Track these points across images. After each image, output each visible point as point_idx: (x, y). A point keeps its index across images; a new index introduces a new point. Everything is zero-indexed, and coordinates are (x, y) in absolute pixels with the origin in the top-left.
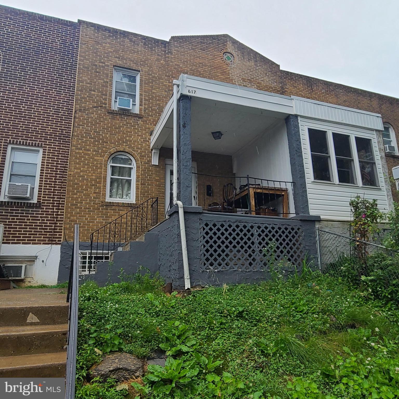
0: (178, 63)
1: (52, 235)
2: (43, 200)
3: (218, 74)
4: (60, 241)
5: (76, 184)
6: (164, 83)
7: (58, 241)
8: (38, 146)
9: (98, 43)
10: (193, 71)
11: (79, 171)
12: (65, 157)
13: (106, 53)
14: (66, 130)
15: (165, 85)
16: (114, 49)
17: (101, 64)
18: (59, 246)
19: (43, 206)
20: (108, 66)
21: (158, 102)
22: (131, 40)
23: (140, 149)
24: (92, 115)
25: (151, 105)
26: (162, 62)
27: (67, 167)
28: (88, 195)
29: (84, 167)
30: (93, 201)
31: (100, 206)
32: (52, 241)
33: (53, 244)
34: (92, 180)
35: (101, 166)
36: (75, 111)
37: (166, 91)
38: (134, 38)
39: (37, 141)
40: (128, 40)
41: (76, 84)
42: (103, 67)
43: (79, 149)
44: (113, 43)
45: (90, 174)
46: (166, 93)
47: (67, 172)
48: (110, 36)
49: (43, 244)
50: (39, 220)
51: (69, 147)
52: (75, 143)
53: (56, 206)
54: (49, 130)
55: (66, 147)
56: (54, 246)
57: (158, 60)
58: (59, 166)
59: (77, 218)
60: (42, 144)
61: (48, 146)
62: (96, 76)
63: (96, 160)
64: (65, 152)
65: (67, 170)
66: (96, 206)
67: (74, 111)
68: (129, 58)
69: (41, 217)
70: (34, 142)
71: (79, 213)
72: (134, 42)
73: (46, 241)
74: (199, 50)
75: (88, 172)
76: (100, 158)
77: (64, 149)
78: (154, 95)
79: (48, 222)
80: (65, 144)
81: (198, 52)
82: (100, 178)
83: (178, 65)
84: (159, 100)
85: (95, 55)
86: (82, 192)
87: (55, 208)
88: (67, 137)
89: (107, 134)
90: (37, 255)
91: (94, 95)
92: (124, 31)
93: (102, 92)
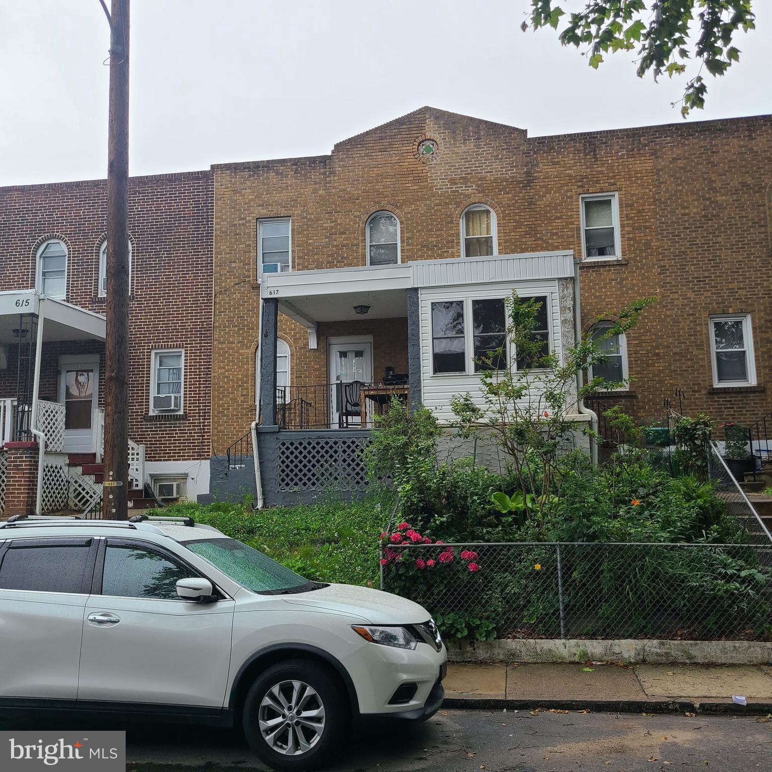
0: (343, 187)
1: (200, 449)
2: (189, 410)
3: (408, 185)
4: (209, 455)
5: (221, 387)
6: (325, 225)
7: (207, 455)
8: (180, 347)
9: (235, 192)
10: (368, 192)
11: (223, 370)
12: (207, 356)
13: (247, 204)
14: (207, 322)
15: (326, 228)
16: (255, 194)
17: (241, 222)
18: (209, 461)
19: (189, 417)
20: (250, 221)
21: (316, 257)
22: (277, 173)
23: (294, 329)
24: (234, 296)
25: (306, 264)
26: (320, 192)
27: (211, 368)
28: (234, 400)
29: (228, 365)
30: (241, 405)
31: (249, 411)
32: (201, 456)
33: (202, 459)
34: (238, 379)
35: (248, 361)
36: (215, 295)
37: (326, 237)
38: (281, 168)
39: (178, 341)
40: (274, 174)
41: (214, 258)
42: (243, 225)
43: (223, 343)
44: (254, 185)
45: (236, 373)
46: (327, 240)
47: (210, 374)
48: (250, 176)
49: (193, 459)
50: (187, 433)
51: (211, 343)
52: (217, 336)
53: (202, 416)
54: (189, 325)
55: (207, 343)
56: (203, 461)
57: (315, 191)
58: (202, 367)
59: (225, 428)
60: (183, 344)
61: (189, 346)
62: (237, 241)
63: (242, 354)
64: (207, 349)
65: (211, 371)
66: (244, 411)
67: (213, 295)
68: (276, 202)
69: (188, 430)
70: (175, 343)
71: (226, 422)
72: (282, 174)
73: (194, 456)
74: (378, 154)
75: (233, 370)
76: (247, 351)
77: (206, 346)
78: (311, 248)
79: (196, 435)
80: (206, 340)
81: (375, 157)
82: (247, 376)
83: (344, 190)
84: (316, 254)
85: (233, 210)
86: (229, 396)
87: (201, 418)
88: (208, 330)
89: (253, 317)
90: (187, 472)
91: (235, 268)
92: (268, 162)
93: (244, 261)
